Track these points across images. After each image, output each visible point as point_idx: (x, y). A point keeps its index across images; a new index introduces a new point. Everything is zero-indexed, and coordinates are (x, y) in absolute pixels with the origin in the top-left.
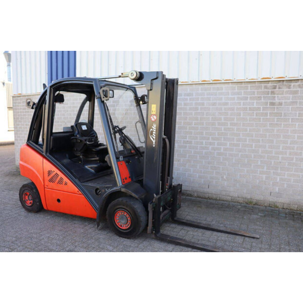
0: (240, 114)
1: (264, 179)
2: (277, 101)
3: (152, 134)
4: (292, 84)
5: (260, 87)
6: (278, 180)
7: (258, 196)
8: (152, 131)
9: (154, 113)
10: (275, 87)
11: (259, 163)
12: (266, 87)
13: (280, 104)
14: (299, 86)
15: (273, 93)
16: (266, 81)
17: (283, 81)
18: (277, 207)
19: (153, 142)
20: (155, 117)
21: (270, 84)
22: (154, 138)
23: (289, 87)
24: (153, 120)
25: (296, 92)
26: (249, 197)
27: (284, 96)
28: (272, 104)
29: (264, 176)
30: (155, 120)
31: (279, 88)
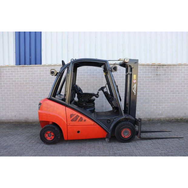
0: (143, 79)
1: (155, 108)
2: (158, 73)
3: (134, 89)
4: (164, 67)
5: (152, 67)
6: (161, 108)
7: (153, 116)
8: (134, 88)
9: (135, 79)
10: (157, 68)
11: (153, 101)
12: (154, 67)
13: (160, 75)
14: (167, 68)
15: (157, 70)
16: (153, 65)
17: (161, 65)
18: (161, 120)
19: (134, 93)
20: (135, 81)
21: (155, 66)
22: (135, 91)
23: (163, 68)
24: (134, 82)
25: (165, 70)
26: (149, 118)
27: (161, 71)
28: (157, 75)
29: (155, 107)
30: (136, 82)
31: (159, 68)
